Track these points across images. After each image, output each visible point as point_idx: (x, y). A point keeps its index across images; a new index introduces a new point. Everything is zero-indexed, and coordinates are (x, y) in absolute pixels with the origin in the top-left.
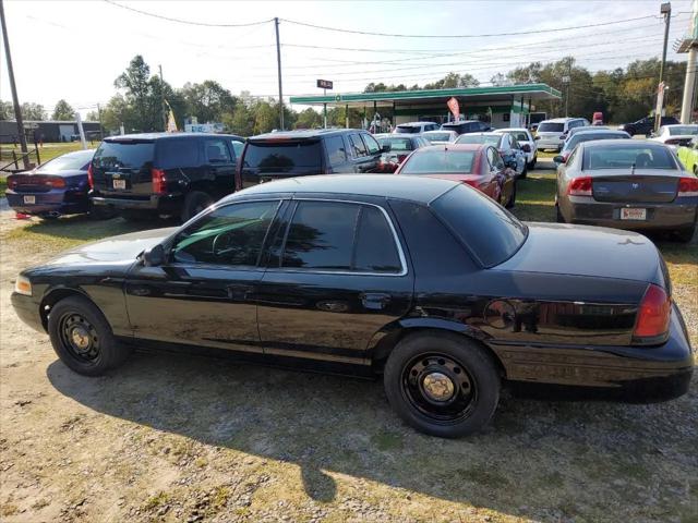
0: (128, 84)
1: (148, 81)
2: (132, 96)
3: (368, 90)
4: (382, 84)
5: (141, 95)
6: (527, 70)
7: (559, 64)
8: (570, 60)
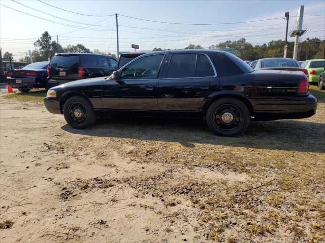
0: (41, 45)
1: (50, 43)
2: (42, 50)
3: (154, 50)
4: (160, 48)
5: (47, 50)
6: (225, 44)
7: (238, 41)
8: (243, 40)
